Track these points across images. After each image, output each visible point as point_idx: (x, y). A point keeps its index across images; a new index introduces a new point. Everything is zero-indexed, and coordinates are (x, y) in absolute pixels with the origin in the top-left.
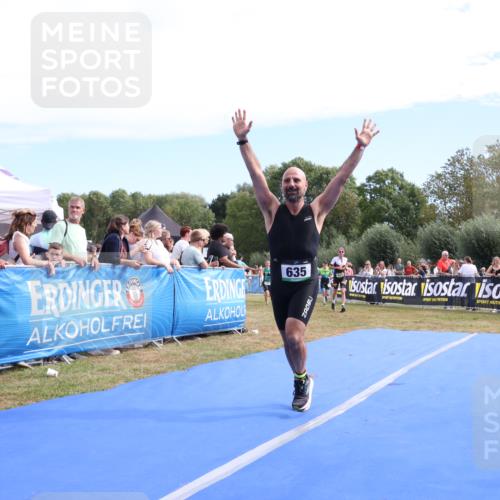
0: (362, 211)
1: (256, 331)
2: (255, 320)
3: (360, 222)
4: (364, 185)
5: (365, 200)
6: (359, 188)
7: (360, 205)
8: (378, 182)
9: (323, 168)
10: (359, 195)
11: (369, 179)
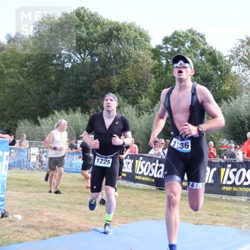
0: (156, 78)
1: (19, 217)
2: (19, 203)
3: (153, 92)
4: (160, 47)
5: (161, 65)
6: (153, 51)
7: (153, 71)
8: (175, 44)
9: (111, 23)
10: (154, 58)
11: (166, 40)
